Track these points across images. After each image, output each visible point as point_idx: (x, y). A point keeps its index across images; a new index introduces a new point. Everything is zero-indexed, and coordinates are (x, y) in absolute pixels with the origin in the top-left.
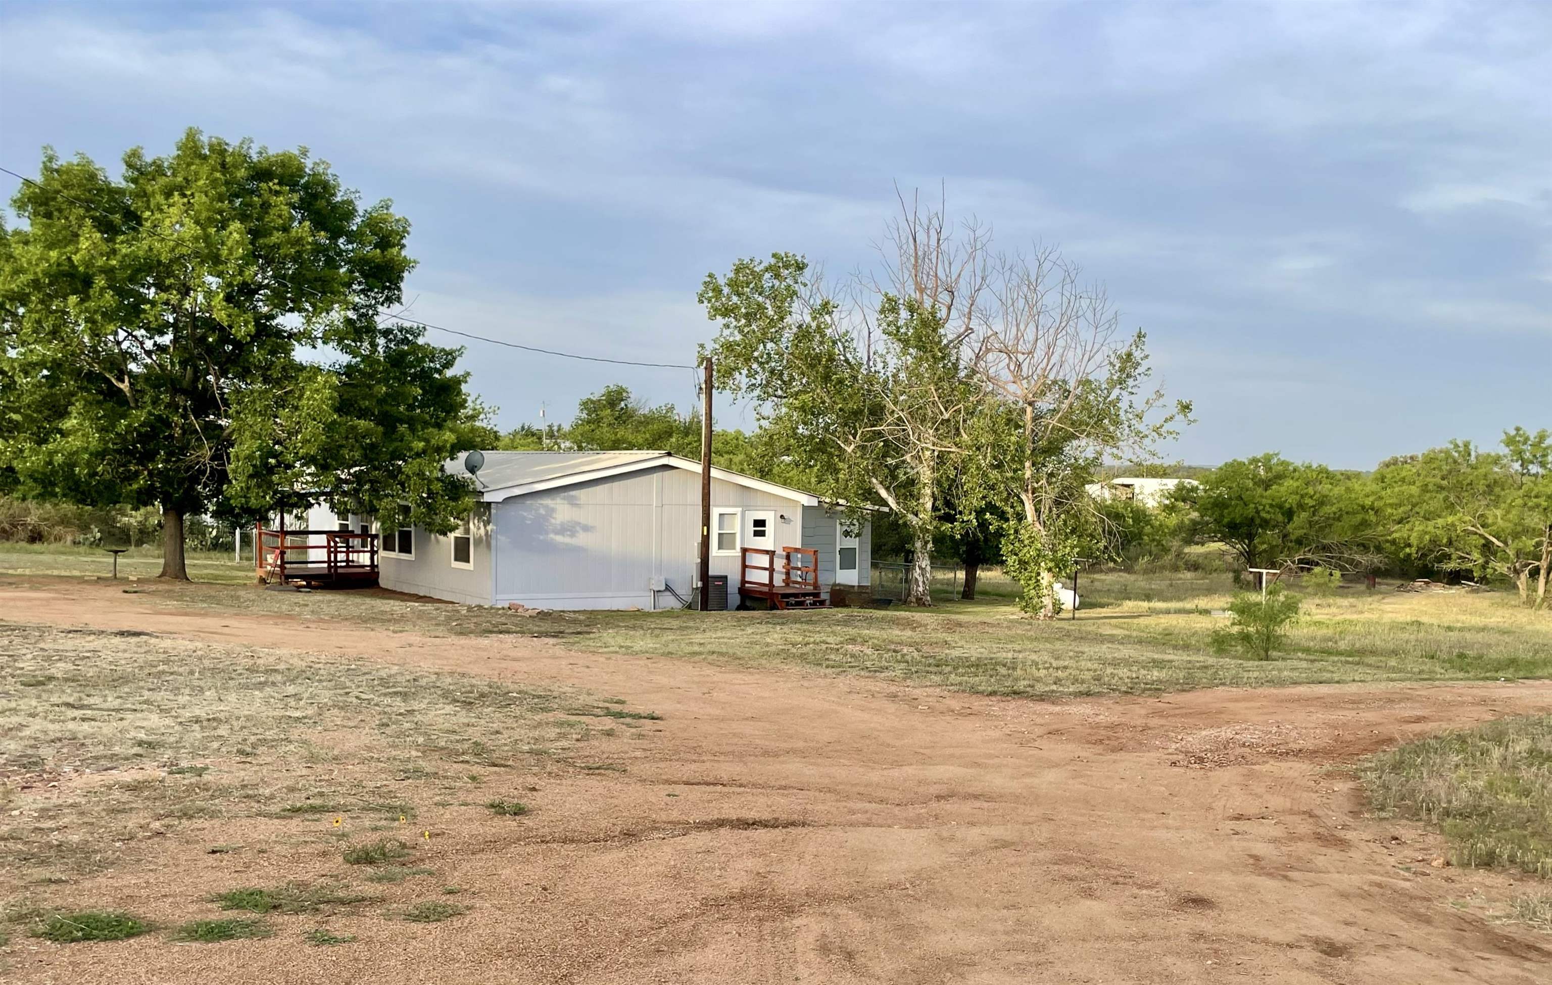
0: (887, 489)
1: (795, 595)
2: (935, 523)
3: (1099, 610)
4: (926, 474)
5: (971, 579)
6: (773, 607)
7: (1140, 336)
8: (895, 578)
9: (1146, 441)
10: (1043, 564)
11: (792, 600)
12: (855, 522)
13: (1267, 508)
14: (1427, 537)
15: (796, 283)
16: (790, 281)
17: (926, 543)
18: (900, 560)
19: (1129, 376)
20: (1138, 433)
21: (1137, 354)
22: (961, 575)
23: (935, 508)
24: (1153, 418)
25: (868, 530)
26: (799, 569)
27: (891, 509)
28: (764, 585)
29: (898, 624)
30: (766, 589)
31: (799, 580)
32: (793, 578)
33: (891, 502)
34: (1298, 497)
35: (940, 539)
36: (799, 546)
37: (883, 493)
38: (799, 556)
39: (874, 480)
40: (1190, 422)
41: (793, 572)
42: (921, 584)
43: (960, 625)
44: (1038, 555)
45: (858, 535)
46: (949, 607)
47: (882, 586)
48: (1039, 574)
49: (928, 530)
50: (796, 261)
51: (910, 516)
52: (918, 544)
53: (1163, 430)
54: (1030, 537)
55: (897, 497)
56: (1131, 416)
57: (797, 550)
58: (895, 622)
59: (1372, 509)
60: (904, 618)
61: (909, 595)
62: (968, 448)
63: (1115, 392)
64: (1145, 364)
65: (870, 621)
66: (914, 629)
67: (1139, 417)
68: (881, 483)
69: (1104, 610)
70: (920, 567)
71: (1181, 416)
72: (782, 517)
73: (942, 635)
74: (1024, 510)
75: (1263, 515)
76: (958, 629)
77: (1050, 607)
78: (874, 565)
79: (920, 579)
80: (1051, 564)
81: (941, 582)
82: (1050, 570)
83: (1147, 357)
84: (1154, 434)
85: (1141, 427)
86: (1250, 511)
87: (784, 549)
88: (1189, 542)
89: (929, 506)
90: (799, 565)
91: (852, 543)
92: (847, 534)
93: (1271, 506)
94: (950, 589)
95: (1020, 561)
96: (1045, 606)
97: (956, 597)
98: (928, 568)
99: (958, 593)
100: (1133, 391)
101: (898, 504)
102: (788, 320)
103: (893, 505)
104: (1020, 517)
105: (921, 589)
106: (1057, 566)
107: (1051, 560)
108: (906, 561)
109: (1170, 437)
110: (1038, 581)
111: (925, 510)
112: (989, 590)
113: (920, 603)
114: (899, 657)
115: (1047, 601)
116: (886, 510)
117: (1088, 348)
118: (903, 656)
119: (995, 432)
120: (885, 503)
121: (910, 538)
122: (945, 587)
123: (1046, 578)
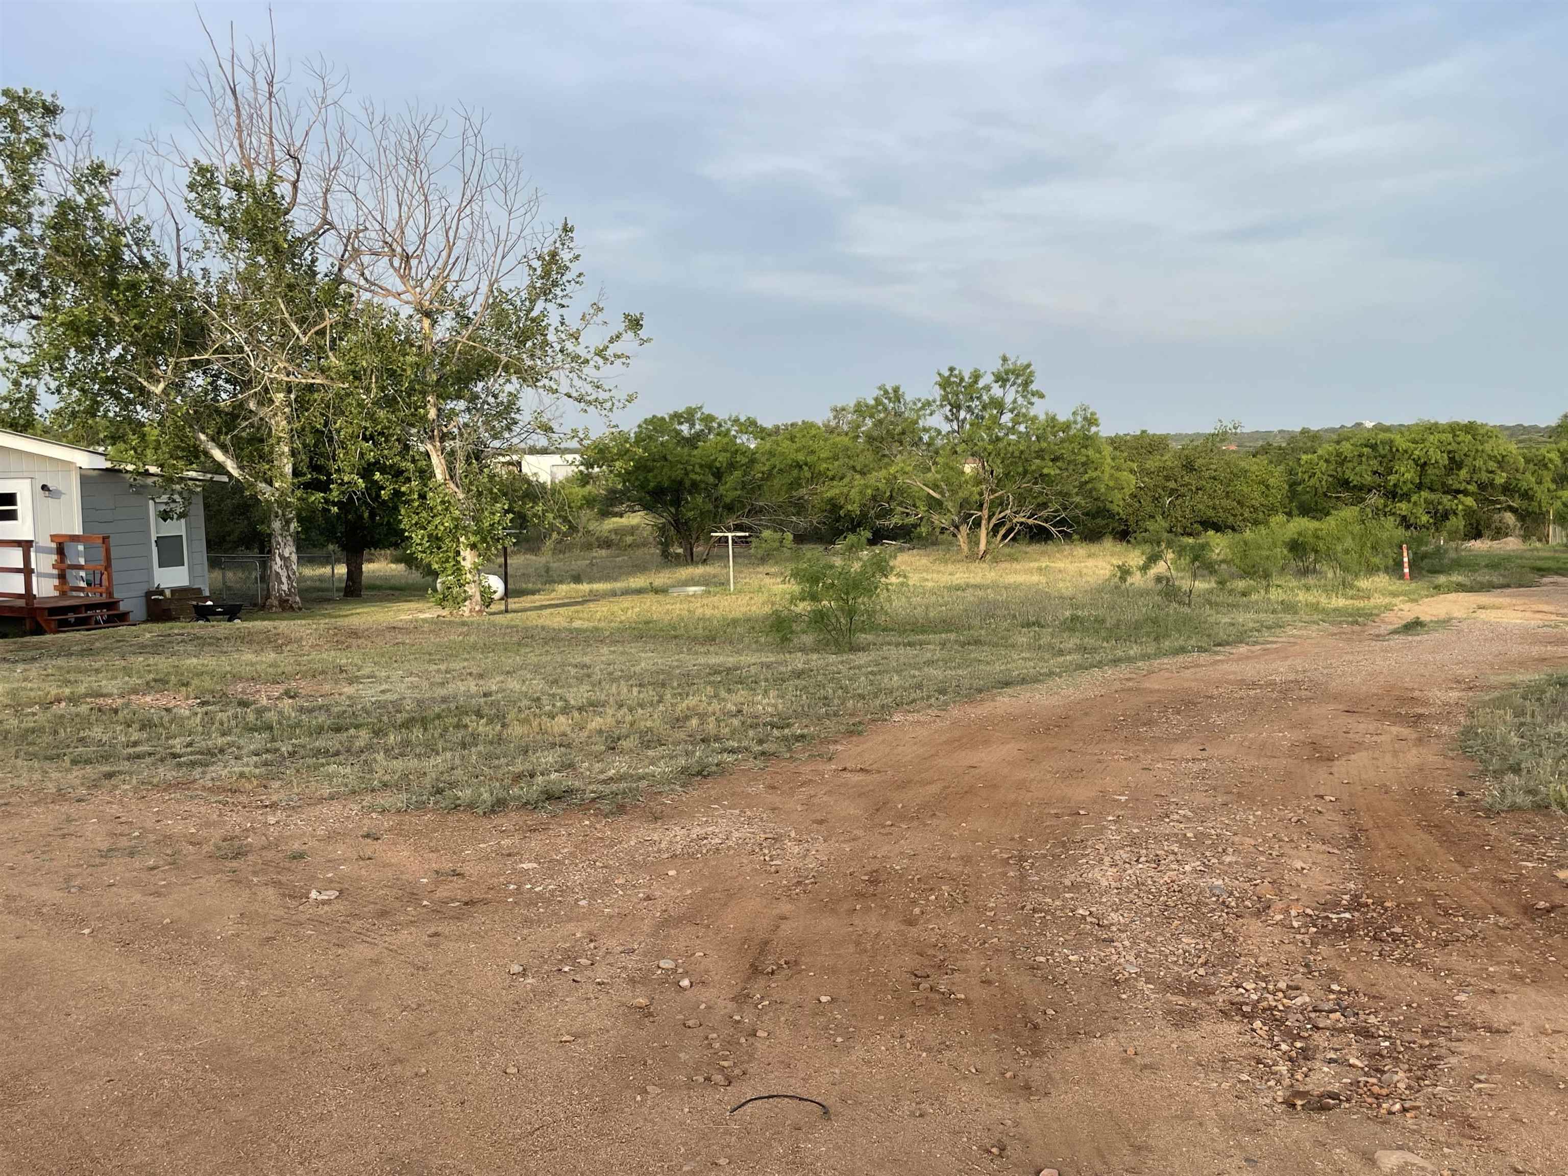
0: (223, 447)
1: (74, 609)
2: (299, 493)
3: (530, 598)
4: (280, 425)
5: (354, 574)
6: (39, 631)
7: (567, 229)
8: (248, 578)
9: (588, 370)
10: (462, 539)
11: (71, 617)
12: (176, 497)
13: (697, 469)
14: (869, 491)
15: (47, 135)
16: (35, 132)
17: (288, 522)
18: (255, 553)
19: (555, 284)
20: (576, 358)
21: (565, 256)
22: (342, 570)
23: (296, 473)
24: (592, 338)
25: (198, 510)
26: (80, 567)
27: (230, 476)
28: (19, 596)
29: (250, 642)
30: (21, 603)
31: (83, 584)
32: (73, 582)
33: (231, 466)
34: (729, 455)
35: (307, 519)
36: (78, 530)
37: (218, 455)
38: (81, 548)
39: (203, 437)
40: (643, 342)
41: (71, 574)
42: (284, 580)
43: (354, 634)
44: (456, 527)
45: (181, 516)
46: (329, 609)
47: (229, 588)
48: (458, 553)
49: (288, 505)
50: (44, 102)
51: (262, 486)
52: (277, 525)
53: (609, 353)
54: (443, 502)
55: (238, 458)
56: (563, 336)
57: (74, 538)
58: (247, 639)
59: (806, 464)
60: (260, 632)
61: (268, 596)
62: (342, 377)
63: (540, 305)
64: (575, 268)
65: (202, 643)
66: (279, 649)
67: (576, 336)
68: (213, 440)
69: (537, 597)
70: (282, 557)
71: (631, 334)
72: (44, 487)
73: (330, 656)
74: (430, 465)
75: (693, 476)
76: (354, 642)
77: (478, 597)
78: (213, 563)
79: (283, 574)
80: (473, 539)
81: (311, 578)
82: (473, 546)
83: (577, 257)
84: (597, 358)
85: (581, 351)
86: (678, 473)
87: (53, 537)
88: (605, 514)
89: (288, 469)
90: (82, 561)
91: (176, 528)
92: (165, 516)
93: (701, 466)
94: (324, 585)
95: (430, 536)
96: (470, 597)
97: (337, 595)
98: (294, 557)
99: (338, 590)
100: (563, 302)
101: (241, 468)
102: (38, 192)
103: (235, 473)
104: (426, 474)
105: (285, 587)
106: (484, 540)
107: (475, 533)
108: (262, 552)
109: (618, 362)
110: (458, 562)
111: (282, 475)
112: (378, 583)
113: (286, 607)
114: (251, 717)
115: (472, 589)
116: (225, 479)
117: (503, 237)
118: (260, 712)
119: (381, 350)
120: (220, 469)
121: (265, 519)
122: (318, 584)
123: (468, 559)
